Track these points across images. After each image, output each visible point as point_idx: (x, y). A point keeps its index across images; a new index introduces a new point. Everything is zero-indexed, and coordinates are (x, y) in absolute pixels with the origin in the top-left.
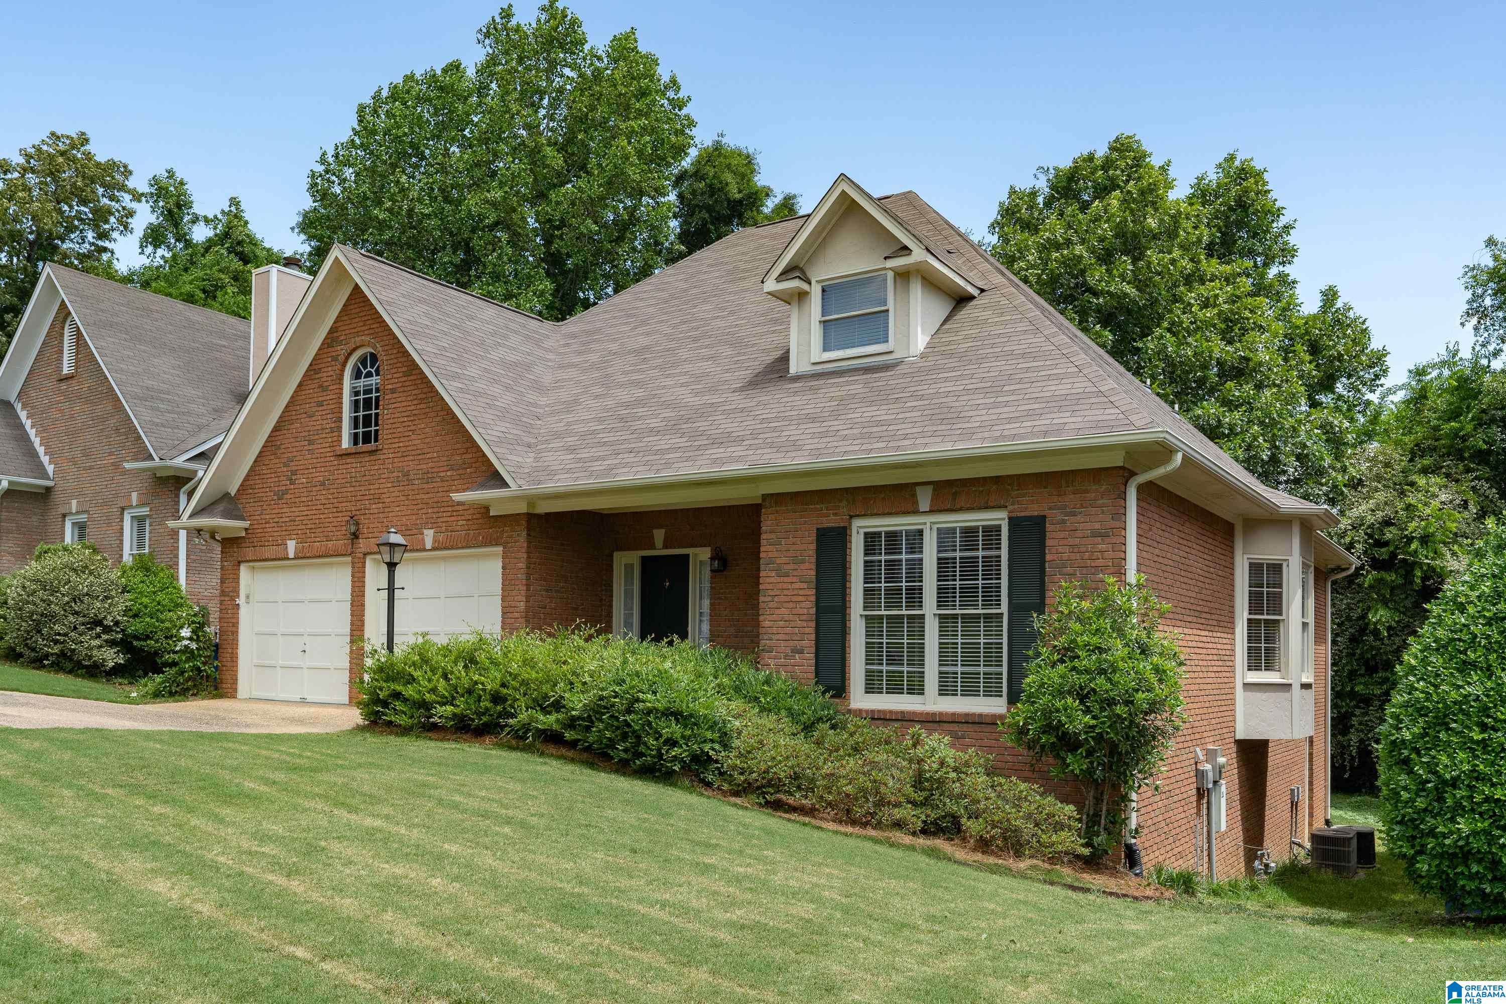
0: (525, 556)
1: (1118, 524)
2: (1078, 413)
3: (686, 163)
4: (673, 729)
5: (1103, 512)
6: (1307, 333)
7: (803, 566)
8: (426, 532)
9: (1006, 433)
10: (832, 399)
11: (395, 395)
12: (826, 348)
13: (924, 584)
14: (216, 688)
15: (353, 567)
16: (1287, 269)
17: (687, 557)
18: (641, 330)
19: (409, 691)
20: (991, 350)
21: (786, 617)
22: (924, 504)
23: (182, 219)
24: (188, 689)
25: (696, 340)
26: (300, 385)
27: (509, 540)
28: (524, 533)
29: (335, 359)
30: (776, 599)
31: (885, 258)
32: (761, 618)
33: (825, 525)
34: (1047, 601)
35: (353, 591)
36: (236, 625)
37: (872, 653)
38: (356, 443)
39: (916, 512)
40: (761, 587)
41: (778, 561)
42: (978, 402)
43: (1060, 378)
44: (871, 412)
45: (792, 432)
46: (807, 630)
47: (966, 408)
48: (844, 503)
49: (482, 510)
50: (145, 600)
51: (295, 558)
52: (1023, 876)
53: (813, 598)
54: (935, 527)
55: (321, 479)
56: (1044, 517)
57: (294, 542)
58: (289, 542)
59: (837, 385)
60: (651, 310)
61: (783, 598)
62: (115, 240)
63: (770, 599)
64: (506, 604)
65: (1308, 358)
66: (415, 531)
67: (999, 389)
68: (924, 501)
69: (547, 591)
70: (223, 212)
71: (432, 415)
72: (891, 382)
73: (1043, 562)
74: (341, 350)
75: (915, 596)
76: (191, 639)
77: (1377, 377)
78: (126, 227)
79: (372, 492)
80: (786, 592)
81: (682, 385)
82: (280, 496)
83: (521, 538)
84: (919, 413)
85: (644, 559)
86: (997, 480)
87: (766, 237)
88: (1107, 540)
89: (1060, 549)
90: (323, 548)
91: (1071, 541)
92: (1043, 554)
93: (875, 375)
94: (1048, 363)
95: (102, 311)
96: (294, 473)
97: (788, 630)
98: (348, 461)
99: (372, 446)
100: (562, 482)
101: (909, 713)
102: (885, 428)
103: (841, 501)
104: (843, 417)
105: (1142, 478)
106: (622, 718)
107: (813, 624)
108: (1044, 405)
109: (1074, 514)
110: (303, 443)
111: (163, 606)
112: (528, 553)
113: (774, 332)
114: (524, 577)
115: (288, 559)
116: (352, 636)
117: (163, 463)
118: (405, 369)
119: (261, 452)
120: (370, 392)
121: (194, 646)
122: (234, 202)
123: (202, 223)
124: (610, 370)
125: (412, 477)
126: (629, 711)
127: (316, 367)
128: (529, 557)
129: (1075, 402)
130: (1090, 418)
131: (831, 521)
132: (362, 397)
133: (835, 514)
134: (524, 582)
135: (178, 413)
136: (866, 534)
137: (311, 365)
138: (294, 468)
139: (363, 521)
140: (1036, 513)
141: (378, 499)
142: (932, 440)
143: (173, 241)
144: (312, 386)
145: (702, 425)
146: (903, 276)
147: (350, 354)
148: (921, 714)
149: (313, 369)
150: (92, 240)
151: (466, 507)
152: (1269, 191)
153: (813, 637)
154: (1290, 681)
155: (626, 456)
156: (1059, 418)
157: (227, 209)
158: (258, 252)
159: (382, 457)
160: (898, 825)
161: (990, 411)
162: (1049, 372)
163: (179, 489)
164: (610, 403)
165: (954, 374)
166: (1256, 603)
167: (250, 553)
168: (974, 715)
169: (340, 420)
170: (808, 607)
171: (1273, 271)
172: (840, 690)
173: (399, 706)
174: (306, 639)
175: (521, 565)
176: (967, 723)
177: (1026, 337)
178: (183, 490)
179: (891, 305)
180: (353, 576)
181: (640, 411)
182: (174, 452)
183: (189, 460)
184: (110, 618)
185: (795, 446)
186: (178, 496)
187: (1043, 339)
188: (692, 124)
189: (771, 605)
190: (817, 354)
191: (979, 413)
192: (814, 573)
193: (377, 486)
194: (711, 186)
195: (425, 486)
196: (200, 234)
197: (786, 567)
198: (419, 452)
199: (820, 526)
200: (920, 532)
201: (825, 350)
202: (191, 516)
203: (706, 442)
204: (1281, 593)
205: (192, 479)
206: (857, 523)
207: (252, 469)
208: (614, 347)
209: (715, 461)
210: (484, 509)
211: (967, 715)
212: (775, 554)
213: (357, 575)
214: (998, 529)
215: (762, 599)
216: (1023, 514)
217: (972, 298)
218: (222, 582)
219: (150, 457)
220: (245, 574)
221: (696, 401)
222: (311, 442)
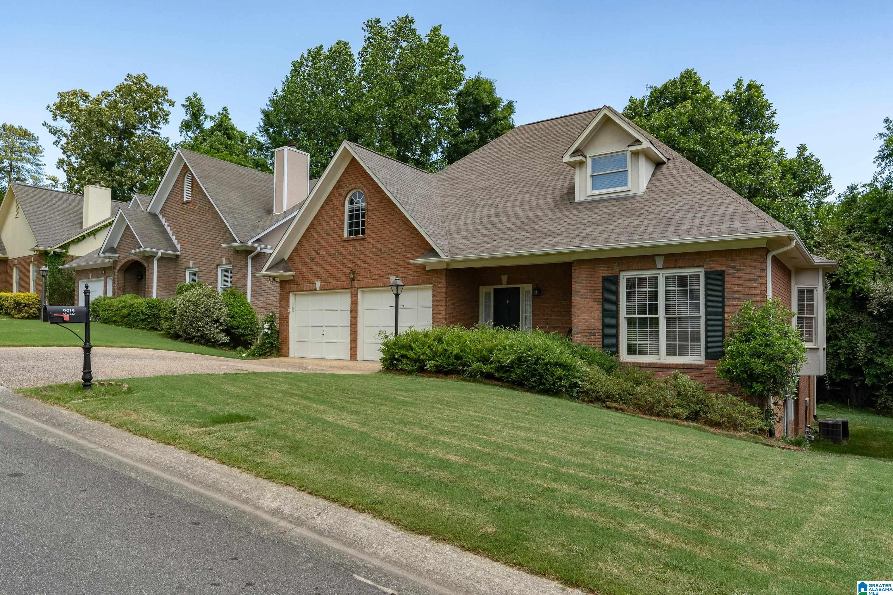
0: (445, 289)
1: (763, 274)
2: (743, 222)
3: (461, 88)
4: (560, 372)
5: (755, 269)
6: (790, 169)
7: (595, 294)
8: (391, 277)
9: (706, 232)
10: (603, 214)
11: (373, 212)
12: (594, 188)
13: (658, 302)
14: (278, 352)
15: (352, 294)
16: (773, 135)
17: (519, 289)
18: (483, 177)
19: (410, 354)
20: (683, 190)
21: (586, 318)
22: (660, 264)
23: (199, 117)
24: (266, 353)
25: (515, 183)
26: (322, 207)
27: (436, 281)
28: (444, 278)
29: (341, 195)
30: (580, 310)
31: (628, 146)
32: (573, 319)
33: (607, 275)
34: (726, 311)
35: (351, 306)
36: (288, 322)
37: (630, 335)
38: (350, 235)
39: (655, 268)
40: (572, 304)
41: (582, 292)
42: (685, 216)
43: (727, 204)
44: (628, 221)
45: (587, 230)
46: (597, 324)
47: (680, 219)
48: (617, 264)
49: (422, 267)
50: (236, 310)
51: (320, 290)
52: (741, 438)
53: (601, 309)
54: (664, 275)
55: (334, 252)
56: (724, 271)
57: (319, 282)
58: (316, 282)
59: (604, 207)
60: (484, 167)
61: (584, 309)
62: (160, 128)
63: (577, 310)
64: (435, 312)
65: (793, 181)
66: (385, 277)
67: (695, 209)
68: (660, 263)
69: (453, 305)
70: (219, 113)
71: (394, 221)
72: (633, 206)
73: (723, 292)
74: (344, 191)
75: (654, 308)
76: (268, 329)
77: (826, 190)
78: (166, 121)
79: (362, 258)
80: (586, 306)
81: (517, 206)
82: (312, 260)
83: (443, 281)
84: (655, 221)
85: (495, 290)
86: (698, 253)
87: (535, 130)
88: (757, 282)
89: (732, 286)
90: (335, 285)
91: (738, 282)
92: (724, 289)
93: (623, 202)
94: (717, 197)
95: (204, 170)
96: (319, 249)
97: (587, 324)
98: (348, 243)
99: (360, 236)
100: (468, 255)
101: (653, 364)
102: (639, 229)
103: (615, 263)
104: (613, 223)
105: (774, 253)
106: (533, 367)
107: (601, 322)
108: (723, 218)
109: (739, 270)
110: (323, 235)
111: (244, 313)
112: (446, 288)
113: (558, 179)
114: (445, 299)
115: (316, 290)
116: (351, 327)
117: (242, 244)
118: (379, 200)
119: (301, 239)
120: (359, 210)
121: (269, 332)
122: (225, 109)
123: (209, 120)
124: (473, 198)
125: (383, 251)
126: (536, 363)
127: (330, 199)
128: (446, 290)
129: (739, 217)
130: (750, 225)
131: (610, 273)
132: (354, 213)
133: (612, 270)
134: (444, 301)
135: (244, 219)
136: (627, 279)
137: (328, 197)
138: (319, 247)
139: (356, 272)
140: (719, 269)
141: (365, 262)
142: (666, 235)
143: (195, 128)
144: (329, 208)
145: (536, 226)
146: (636, 154)
147: (348, 193)
148: (659, 364)
149: (329, 200)
150: (149, 128)
151: (413, 266)
152: (764, 95)
153: (601, 327)
154: (818, 347)
155: (500, 241)
156: (735, 224)
157: (221, 112)
158: (235, 133)
159: (367, 242)
160: (676, 416)
161: (694, 221)
162: (720, 201)
163: (247, 256)
164: (480, 215)
165: (667, 202)
166: (801, 308)
167: (295, 287)
168: (687, 364)
169: (343, 224)
170: (598, 313)
171: (767, 136)
172: (616, 352)
173: (404, 360)
174: (325, 329)
175: (442, 293)
176: (683, 368)
177: (700, 183)
178: (249, 257)
179: (629, 168)
180: (351, 299)
181: (499, 219)
182: (246, 238)
183: (254, 242)
184: (222, 318)
185: (591, 237)
186: (247, 260)
187: (711, 185)
188: (464, 69)
189: (578, 312)
190: (590, 191)
191: (687, 221)
192: (601, 297)
193: (364, 256)
194: (475, 99)
195: (391, 256)
196: (208, 125)
197: (585, 294)
198: (387, 239)
199: (604, 275)
200: (656, 278)
201: (593, 190)
202: (267, 270)
203: (541, 235)
204: (813, 304)
205: (254, 251)
206: (622, 274)
207: (296, 248)
208: (470, 186)
209: (550, 245)
210: (423, 266)
211: (684, 365)
212: (580, 288)
213: (354, 298)
214: (698, 276)
215: (573, 310)
216: (713, 269)
217: (664, 163)
218: (280, 301)
219: (235, 241)
220: (292, 298)
221: (527, 214)
222: (328, 235)
